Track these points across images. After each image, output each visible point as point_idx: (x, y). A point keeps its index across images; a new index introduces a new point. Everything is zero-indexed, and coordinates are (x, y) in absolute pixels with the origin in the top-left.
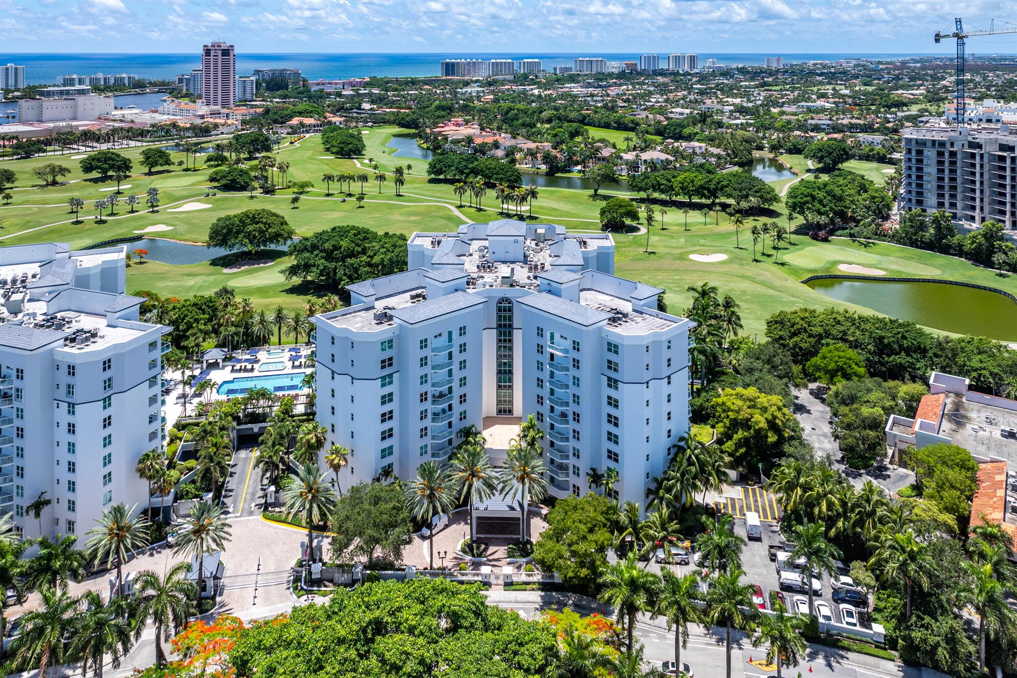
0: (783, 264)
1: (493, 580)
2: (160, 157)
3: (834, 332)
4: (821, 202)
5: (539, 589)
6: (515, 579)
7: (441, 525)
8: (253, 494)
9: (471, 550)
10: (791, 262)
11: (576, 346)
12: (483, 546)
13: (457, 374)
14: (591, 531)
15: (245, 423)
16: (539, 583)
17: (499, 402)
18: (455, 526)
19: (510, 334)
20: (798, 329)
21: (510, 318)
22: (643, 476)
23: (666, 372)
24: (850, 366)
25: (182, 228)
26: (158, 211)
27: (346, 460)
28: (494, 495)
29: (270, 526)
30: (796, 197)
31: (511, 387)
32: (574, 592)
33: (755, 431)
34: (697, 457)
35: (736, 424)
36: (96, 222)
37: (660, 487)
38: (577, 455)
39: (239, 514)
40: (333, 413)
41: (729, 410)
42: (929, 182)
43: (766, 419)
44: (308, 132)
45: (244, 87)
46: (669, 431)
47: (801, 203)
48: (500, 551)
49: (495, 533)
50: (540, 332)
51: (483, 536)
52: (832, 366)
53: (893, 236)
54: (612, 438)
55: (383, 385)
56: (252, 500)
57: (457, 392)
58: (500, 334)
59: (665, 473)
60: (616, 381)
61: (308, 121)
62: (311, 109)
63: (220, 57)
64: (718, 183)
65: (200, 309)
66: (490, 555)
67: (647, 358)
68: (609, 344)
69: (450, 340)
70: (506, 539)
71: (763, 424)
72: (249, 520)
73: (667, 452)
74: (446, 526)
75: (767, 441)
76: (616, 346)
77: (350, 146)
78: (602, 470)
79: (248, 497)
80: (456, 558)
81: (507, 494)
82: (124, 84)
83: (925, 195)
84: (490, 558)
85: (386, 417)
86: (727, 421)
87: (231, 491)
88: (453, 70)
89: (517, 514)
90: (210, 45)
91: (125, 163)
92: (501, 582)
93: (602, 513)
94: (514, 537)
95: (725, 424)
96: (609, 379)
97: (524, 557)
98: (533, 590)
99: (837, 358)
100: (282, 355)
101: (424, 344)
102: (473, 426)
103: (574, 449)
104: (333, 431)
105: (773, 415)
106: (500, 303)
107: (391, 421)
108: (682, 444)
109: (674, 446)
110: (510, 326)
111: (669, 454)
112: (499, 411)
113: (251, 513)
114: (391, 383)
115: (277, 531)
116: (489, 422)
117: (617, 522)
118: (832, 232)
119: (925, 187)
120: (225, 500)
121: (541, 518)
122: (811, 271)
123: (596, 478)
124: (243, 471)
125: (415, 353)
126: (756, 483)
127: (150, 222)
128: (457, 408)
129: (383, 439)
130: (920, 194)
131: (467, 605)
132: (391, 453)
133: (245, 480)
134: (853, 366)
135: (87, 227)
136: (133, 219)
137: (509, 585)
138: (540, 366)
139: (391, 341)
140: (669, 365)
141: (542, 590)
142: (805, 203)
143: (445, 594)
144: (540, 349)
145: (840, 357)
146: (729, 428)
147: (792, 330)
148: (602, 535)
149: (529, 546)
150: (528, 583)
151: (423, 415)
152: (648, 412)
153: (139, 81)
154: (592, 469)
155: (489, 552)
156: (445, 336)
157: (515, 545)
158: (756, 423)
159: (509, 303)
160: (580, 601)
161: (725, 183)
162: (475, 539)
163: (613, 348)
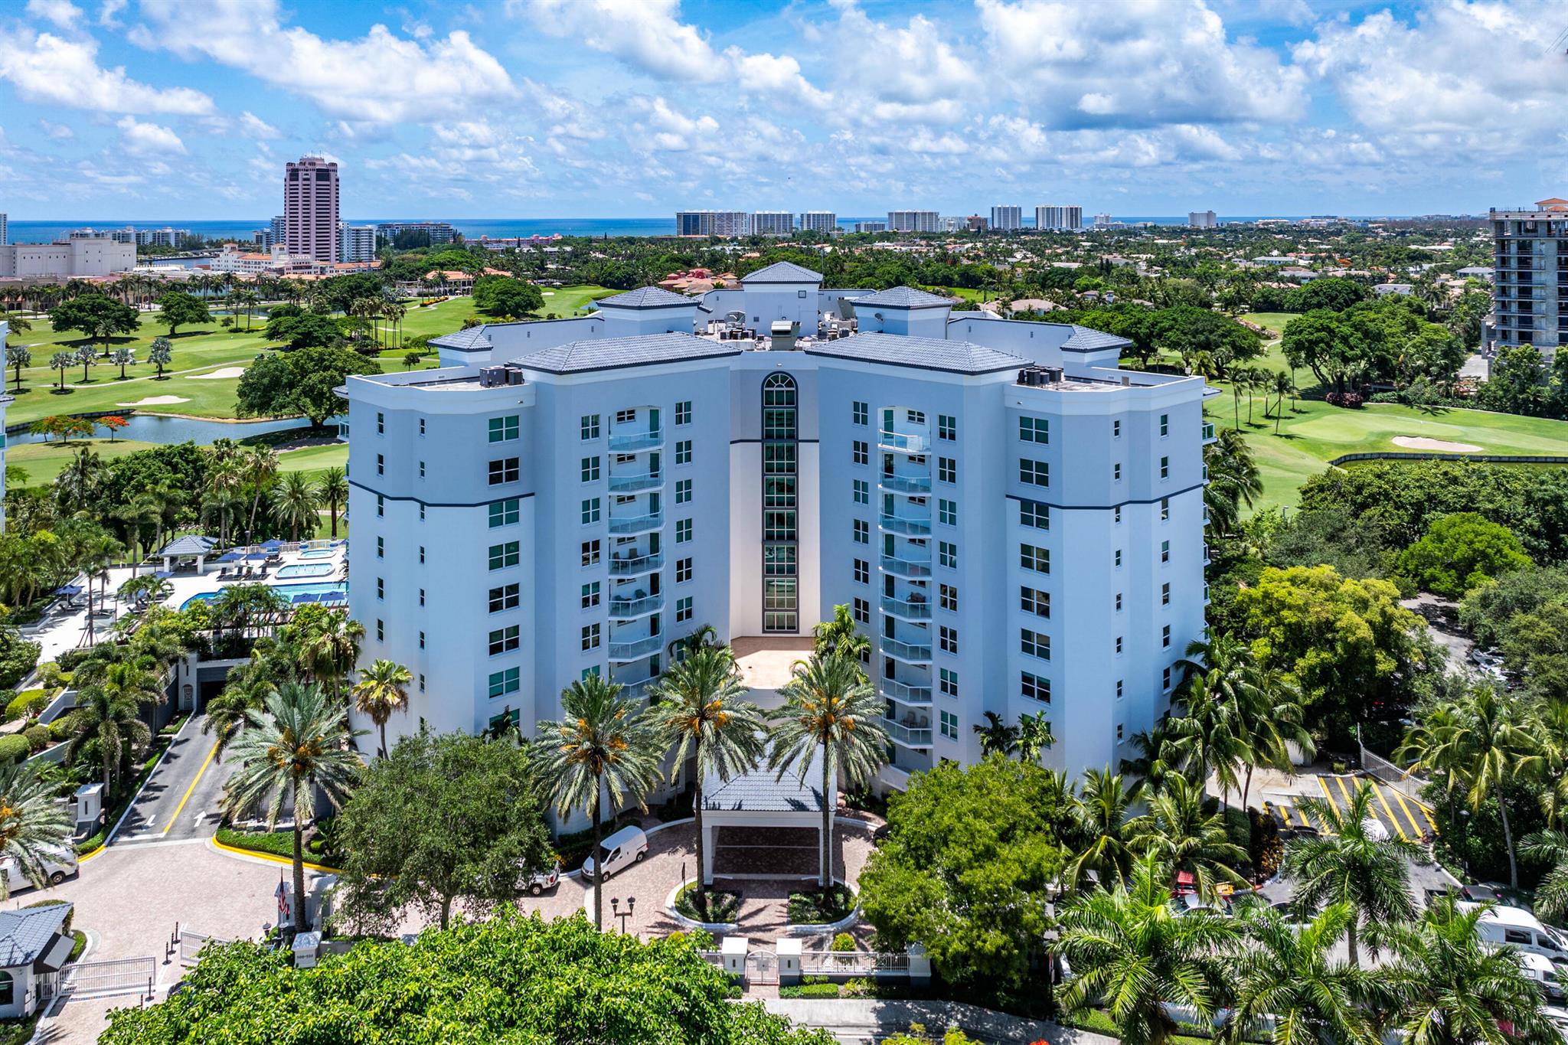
0: (1289, 437)
1: (752, 973)
2: (190, 307)
3: (1450, 498)
4: (1345, 340)
5: (870, 994)
6: (809, 969)
7: (629, 853)
8: (208, 796)
9: (700, 904)
10: (1303, 435)
11: (947, 430)
12: (729, 898)
13: (671, 512)
14: (1005, 836)
15: (218, 658)
16: (870, 979)
17: (767, 605)
18: (663, 856)
19: (792, 453)
20: (1372, 495)
21: (792, 419)
22: (1110, 733)
23: (1159, 488)
24: (1499, 551)
25: (203, 400)
26: (168, 378)
27: (403, 696)
28: (755, 767)
29: (228, 859)
30: (1301, 332)
31: (793, 571)
32: (959, 1000)
33: (1347, 646)
34: (1234, 684)
35: (1298, 639)
36: (53, 392)
37: (1153, 754)
38: (950, 687)
39: (162, 835)
40: (381, 595)
41: (1283, 605)
42: (1543, 299)
43: (1370, 622)
44: (452, 293)
45: (358, 241)
46: (1166, 630)
47: (1310, 341)
48: (773, 909)
49: (759, 871)
50: (861, 412)
51: (730, 877)
52: (1462, 551)
53: (1480, 397)
54: (1035, 645)
55: (495, 522)
56: (203, 806)
57: (671, 551)
58: (768, 454)
59: (1164, 721)
60: (1043, 508)
61: (453, 276)
62: (459, 259)
63: (314, 182)
64: (1153, 325)
65: (169, 463)
66: (745, 918)
67: (1117, 451)
68: (1025, 421)
69: (654, 424)
70: (784, 882)
71: (1365, 632)
72: (182, 846)
73: (1162, 679)
74: (643, 857)
75: (1374, 671)
76: (1043, 424)
77: (517, 299)
78: (1011, 720)
79: (194, 800)
80: (661, 925)
81: (788, 763)
82: (168, 244)
83: (1536, 323)
84: (747, 923)
85: (503, 598)
86: (1278, 633)
87: (159, 789)
88: (696, 226)
89: (812, 819)
90: (297, 162)
91: (127, 315)
92: (773, 975)
93: (1029, 800)
94: (804, 878)
95: (1273, 638)
96: (1026, 505)
97: (829, 921)
98: (856, 995)
99: (1471, 536)
100: (329, 554)
101: (590, 428)
102: (707, 629)
103: (943, 672)
104: (381, 636)
105: (1383, 613)
106: (770, 384)
107: (513, 610)
108: (1197, 659)
109: (1178, 664)
110: (793, 436)
111: (1166, 684)
112: (768, 627)
113: (192, 832)
114: (513, 519)
115: (241, 869)
116: (746, 644)
117: (1069, 822)
118: (1366, 396)
119: (1535, 308)
120: (140, 807)
121: (868, 839)
122: (1343, 446)
123: (998, 736)
124: (197, 753)
125: (570, 450)
126: (1349, 768)
127: (150, 392)
128: (672, 592)
129: (495, 650)
130: (1526, 321)
131: (656, 991)
132: (514, 686)
133: (198, 769)
134: (1506, 550)
135: (35, 398)
136: (122, 388)
137: (793, 983)
138: (861, 494)
139: (513, 420)
140: (1165, 473)
141: (879, 996)
142: (1317, 342)
143: (588, 962)
144: (861, 455)
145: (1477, 534)
146: (1283, 647)
147: (1359, 499)
148: (1034, 849)
149: (840, 897)
150: (841, 980)
151: (589, 600)
152: (1120, 580)
153: (192, 238)
154: (990, 715)
155: (743, 911)
156: (643, 420)
157: (806, 894)
158: (1349, 630)
159: (790, 384)
160: (979, 1021)
161: (1166, 324)
162: (708, 881)
163: (1035, 429)
